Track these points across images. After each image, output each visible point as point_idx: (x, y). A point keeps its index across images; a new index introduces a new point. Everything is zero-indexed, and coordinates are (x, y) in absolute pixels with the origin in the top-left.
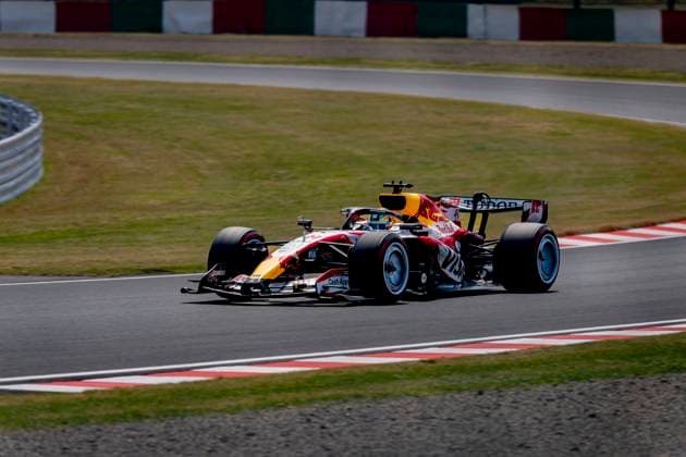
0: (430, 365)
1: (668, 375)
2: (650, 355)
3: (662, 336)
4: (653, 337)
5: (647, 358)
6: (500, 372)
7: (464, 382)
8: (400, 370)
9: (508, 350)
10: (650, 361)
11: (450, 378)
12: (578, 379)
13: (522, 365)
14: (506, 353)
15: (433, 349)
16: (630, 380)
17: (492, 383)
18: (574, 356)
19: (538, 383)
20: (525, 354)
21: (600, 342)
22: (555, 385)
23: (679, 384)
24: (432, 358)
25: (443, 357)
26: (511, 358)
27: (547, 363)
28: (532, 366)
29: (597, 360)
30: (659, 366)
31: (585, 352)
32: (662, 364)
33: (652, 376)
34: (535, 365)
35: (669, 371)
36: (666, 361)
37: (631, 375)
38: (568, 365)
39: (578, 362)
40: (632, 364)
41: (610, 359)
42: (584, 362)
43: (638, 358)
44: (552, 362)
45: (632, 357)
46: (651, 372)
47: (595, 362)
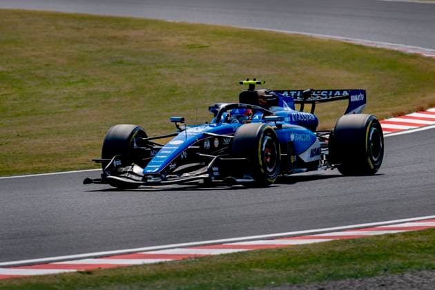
0: (88, 276)
1: (325, 282)
2: (305, 264)
3: (314, 245)
4: (305, 246)
5: (302, 267)
6: (158, 282)
8: (58, 282)
9: (164, 260)
10: (307, 269)
13: (178, 275)
14: (160, 263)
15: (89, 260)
18: (230, 266)
20: (180, 263)
24: (89, 268)
25: (99, 267)
26: (167, 269)
27: (203, 273)
28: (188, 276)
29: (252, 269)
30: (314, 274)
31: (239, 261)
32: (318, 272)
33: (309, 284)
34: (191, 275)
35: (326, 279)
36: (321, 269)
37: (288, 284)
38: (224, 275)
39: (234, 271)
40: (288, 272)
41: (264, 268)
42: (239, 271)
43: (293, 267)
44: (208, 272)
45: (286, 265)
46: (307, 281)
47: (250, 271)
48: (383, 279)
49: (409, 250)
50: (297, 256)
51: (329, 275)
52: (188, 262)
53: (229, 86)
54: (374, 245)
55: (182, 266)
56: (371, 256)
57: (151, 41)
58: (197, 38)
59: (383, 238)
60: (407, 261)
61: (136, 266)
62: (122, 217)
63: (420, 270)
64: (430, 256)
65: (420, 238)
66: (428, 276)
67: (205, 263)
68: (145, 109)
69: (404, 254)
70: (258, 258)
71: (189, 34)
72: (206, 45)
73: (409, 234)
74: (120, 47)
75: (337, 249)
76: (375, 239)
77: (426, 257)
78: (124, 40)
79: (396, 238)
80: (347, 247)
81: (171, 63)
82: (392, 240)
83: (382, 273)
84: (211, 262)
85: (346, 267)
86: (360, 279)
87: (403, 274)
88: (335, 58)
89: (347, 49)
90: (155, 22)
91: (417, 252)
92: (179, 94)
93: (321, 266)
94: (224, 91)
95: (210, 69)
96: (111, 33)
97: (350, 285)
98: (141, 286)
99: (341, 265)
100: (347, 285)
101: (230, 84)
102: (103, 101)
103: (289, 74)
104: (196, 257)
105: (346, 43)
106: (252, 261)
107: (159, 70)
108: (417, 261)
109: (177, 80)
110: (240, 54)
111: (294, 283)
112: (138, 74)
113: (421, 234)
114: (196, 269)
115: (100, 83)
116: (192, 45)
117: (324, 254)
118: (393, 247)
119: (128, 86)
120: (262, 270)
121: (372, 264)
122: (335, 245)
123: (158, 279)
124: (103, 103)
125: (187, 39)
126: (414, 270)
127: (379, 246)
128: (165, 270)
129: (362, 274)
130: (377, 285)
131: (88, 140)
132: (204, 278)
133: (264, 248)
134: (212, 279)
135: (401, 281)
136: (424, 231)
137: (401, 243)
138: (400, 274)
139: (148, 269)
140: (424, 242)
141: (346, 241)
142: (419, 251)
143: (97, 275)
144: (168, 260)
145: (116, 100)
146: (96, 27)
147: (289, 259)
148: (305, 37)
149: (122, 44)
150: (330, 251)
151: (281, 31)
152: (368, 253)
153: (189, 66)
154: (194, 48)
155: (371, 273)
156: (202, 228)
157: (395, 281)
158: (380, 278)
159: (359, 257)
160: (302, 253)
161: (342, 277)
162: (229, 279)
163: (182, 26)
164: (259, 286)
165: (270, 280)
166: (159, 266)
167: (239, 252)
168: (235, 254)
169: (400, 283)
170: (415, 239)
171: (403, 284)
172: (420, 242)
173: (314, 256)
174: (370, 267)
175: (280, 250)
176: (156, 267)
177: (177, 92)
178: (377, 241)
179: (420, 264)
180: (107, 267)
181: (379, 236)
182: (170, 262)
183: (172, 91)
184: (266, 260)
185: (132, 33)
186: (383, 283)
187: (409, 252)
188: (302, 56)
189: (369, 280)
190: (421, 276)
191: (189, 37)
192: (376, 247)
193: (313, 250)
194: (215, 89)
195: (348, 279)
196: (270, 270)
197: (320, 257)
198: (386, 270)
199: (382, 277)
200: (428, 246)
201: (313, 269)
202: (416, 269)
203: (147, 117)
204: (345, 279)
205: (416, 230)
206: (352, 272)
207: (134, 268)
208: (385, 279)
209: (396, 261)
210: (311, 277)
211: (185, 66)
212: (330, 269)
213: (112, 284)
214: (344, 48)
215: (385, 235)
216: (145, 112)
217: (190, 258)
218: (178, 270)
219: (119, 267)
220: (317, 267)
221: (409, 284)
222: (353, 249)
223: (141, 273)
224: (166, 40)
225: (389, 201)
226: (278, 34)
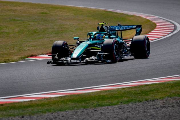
0: (2, 106)
1: (97, 108)
2: (89, 100)
3: (92, 93)
4: (89, 93)
5: (88, 102)
7: (15, 113)
9: (32, 100)
10: (89, 103)
11: (10, 111)
12: (61, 110)
13: (38, 105)
14: (31, 101)
16: (82, 110)
17: (27, 113)
18: (59, 101)
19: (45, 112)
20: (39, 101)
21: (68, 96)
22: (52, 113)
23: (102, 112)
24: (2, 103)
25: (6, 103)
26: (33, 103)
27: (48, 105)
28: (42, 106)
29: (67, 103)
30: (93, 104)
31: (62, 99)
32: (94, 104)
33: (90, 108)
34: (43, 105)
35: (97, 106)
36: (95, 103)
37: (82, 108)
38: (56, 105)
39: (60, 104)
40: (82, 104)
41: (73, 102)
42: (62, 103)
43: (84, 102)
44: (50, 104)
45: (81, 101)
46: (90, 107)
47: (67, 104)
48: (120, 106)
49: (131, 94)
50: (86, 97)
51: (99, 105)
52: (42, 100)
53: (58, 29)
54: (116, 92)
55: (39, 102)
56: (116, 97)
57: (26, 11)
58: (45, 10)
59: (120, 90)
60: (130, 99)
61: (21, 102)
62: (15, 82)
63: (135, 102)
64: (139, 96)
65: (135, 89)
66: (139, 104)
67: (49, 101)
68: (24, 39)
69: (129, 96)
70: (70, 98)
71: (41, 8)
72: (49, 12)
73: (131, 88)
74: (13, 14)
75: (102, 94)
76: (117, 90)
77: (138, 97)
78: (15, 11)
79: (126, 90)
80: (106, 94)
81: (34, 20)
82: (124, 90)
83: (120, 103)
84: (51, 100)
85: (105, 101)
86: (111, 106)
87: (128, 104)
88: (101, 17)
89: (105, 13)
90: (28, 3)
91: (134, 95)
92: (38, 32)
93: (95, 101)
94: (56, 31)
95: (50, 22)
96: (10, 8)
97: (107, 109)
98: (23, 110)
99: (103, 101)
100: (105, 109)
101: (58, 28)
102: (7, 35)
103: (82, 24)
104: (45, 98)
105: (105, 11)
106: (67, 99)
107: (29, 23)
108: (134, 99)
109: (37, 27)
110: (62, 16)
111: (84, 108)
112: (21, 24)
113: (136, 88)
114: (45, 103)
115: (6, 28)
116: (43, 13)
117: (97, 96)
118: (124, 93)
119: (17, 30)
120: (72, 103)
121: (116, 100)
122: (101, 93)
123: (30, 107)
124: (7, 37)
125: (41, 10)
126: (133, 102)
127: (118, 93)
128: (32, 104)
129: (112, 104)
130: (118, 109)
131: (1, 51)
132: (48, 107)
133: (72, 94)
134: (51, 107)
135: (128, 107)
136: (137, 86)
137: (127, 91)
138: (127, 104)
139: (25, 103)
140: (137, 91)
141: (105, 91)
142: (135, 95)
143: (5, 106)
144: (34, 99)
145: (12, 35)
146: (4, 6)
147: (83, 98)
148: (88, 9)
149: (15, 12)
150: (99, 95)
151: (79, 6)
152: (114, 96)
153: (41, 21)
154: (44, 13)
155: (115, 104)
156: (47, 86)
157: (125, 107)
158: (119, 106)
159: (111, 97)
160: (88, 96)
161: (104, 106)
162: (58, 107)
163: (38, 5)
164: (70, 109)
165: (75, 107)
166: (30, 102)
167: (62, 96)
168: (61, 97)
169: (127, 107)
170: (134, 90)
171: (129, 108)
172: (135, 91)
173: (92, 97)
174: (115, 101)
175: (79, 95)
176: (29, 103)
177: (37, 32)
178: (118, 91)
179: (136, 100)
180: (9, 103)
181: (119, 89)
182: (34, 100)
183: (35, 31)
184: (73, 99)
185: (19, 8)
186: (120, 108)
187: (131, 95)
188: (87, 16)
189: (115, 106)
190: (136, 105)
191: (41, 9)
192: (117, 93)
193: (92, 95)
194: (52, 30)
195: (106, 106)
196: (75, 103)
197: (95, 98)
198: (121, 102)
199: (120, 105)
200: (139, 93)
201: (92, 103)
202: (134, 102)
203: (25, 42)
204: (105, 106)
205: (134, 86)
206: (108, 104)
207: (20, 103)
208: (121, 106)
209: (125, 99)
210: (91, 106)
211: (40, 21)
212: (99, 102)
213: (11, 110)
214: (104, 13)
215: (121, 88)
216: (24, 40)
217: (43, 99)
218: (38, 104)
219: (14, 103)
220: (94, 101)
221: (131, 108)
222: (108, 94)
223: (23, 105)
224: (32, 11)
225: (123, 74)
226: (78, 7)
